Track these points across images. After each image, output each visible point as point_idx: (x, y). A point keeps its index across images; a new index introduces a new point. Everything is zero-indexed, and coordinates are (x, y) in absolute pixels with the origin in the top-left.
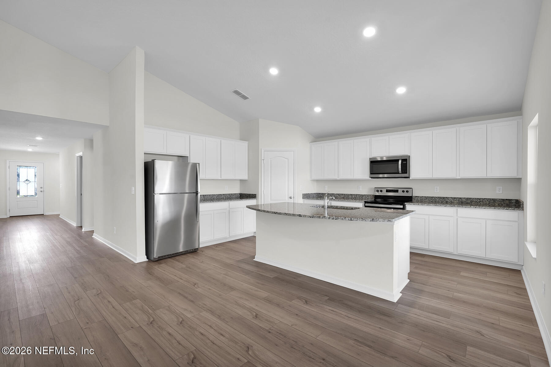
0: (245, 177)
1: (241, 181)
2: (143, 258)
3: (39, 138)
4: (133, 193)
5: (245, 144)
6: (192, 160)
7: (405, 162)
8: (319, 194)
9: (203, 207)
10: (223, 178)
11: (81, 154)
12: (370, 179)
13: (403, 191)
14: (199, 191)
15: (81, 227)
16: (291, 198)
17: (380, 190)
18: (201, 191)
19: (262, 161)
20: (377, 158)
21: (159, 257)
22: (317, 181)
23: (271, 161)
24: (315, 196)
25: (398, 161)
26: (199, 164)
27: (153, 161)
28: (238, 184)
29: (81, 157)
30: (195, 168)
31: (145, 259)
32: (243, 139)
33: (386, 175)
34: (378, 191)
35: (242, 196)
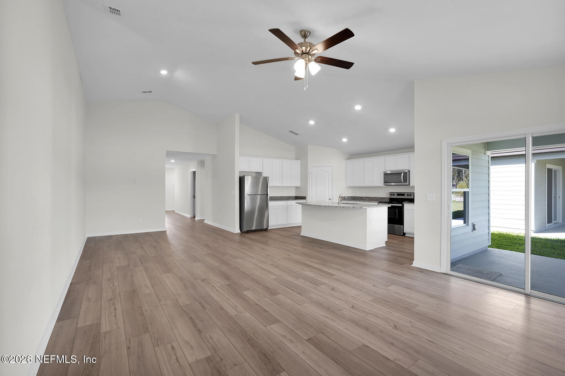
0: (299, 185)
1: (296, 187)
2: (238, 231)
3: (173, 161)
4: (233, 194)
5: (299, 162)
6: (264, 175)
7: (406, 175)
8: (353, 197)
9: (271, 203)
10: (284, 185)
11: (194, 170)
12: (385, 186)
13: (408, 195)
14: (269, 194)
15: (194, 217)
16: (330, 199)
17: (393, 194)
18: (270, 195)
19: (310, 174)
20: (387, 171)
21: (247, 231)
22: (352, 187)
23: (316, 173)
24: (350, 198)
25: (401, 173)
26: (269, 177)
27: (244, 176)
28: (294, 189)
29: (194, 172)
30: (266, 180)
31: (239, 231)
32: (297, 159)
33: (393, 184)
34: (391, 195)
35: (297, 198)
